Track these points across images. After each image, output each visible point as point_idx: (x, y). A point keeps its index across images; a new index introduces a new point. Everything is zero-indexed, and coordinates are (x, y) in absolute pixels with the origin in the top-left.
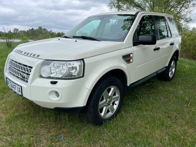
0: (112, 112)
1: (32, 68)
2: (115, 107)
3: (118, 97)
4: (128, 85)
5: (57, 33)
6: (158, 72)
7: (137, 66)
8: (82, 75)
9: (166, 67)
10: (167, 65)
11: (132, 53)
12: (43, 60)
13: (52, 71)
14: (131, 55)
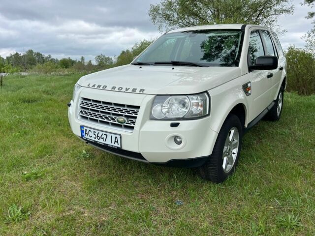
0: (232, 165)
1: (138, 107)
2: (234, 157)
3: (236, 144)
4: (246, 126)
5: (59, 60)
6: (269, 108)
7: (255, 100)
8: (207, 113)
9: (274, 101)
10: (275, 99)
11: (250, 82)
12: (154, 96)
13: (163, 110)
14: (249, 85)
